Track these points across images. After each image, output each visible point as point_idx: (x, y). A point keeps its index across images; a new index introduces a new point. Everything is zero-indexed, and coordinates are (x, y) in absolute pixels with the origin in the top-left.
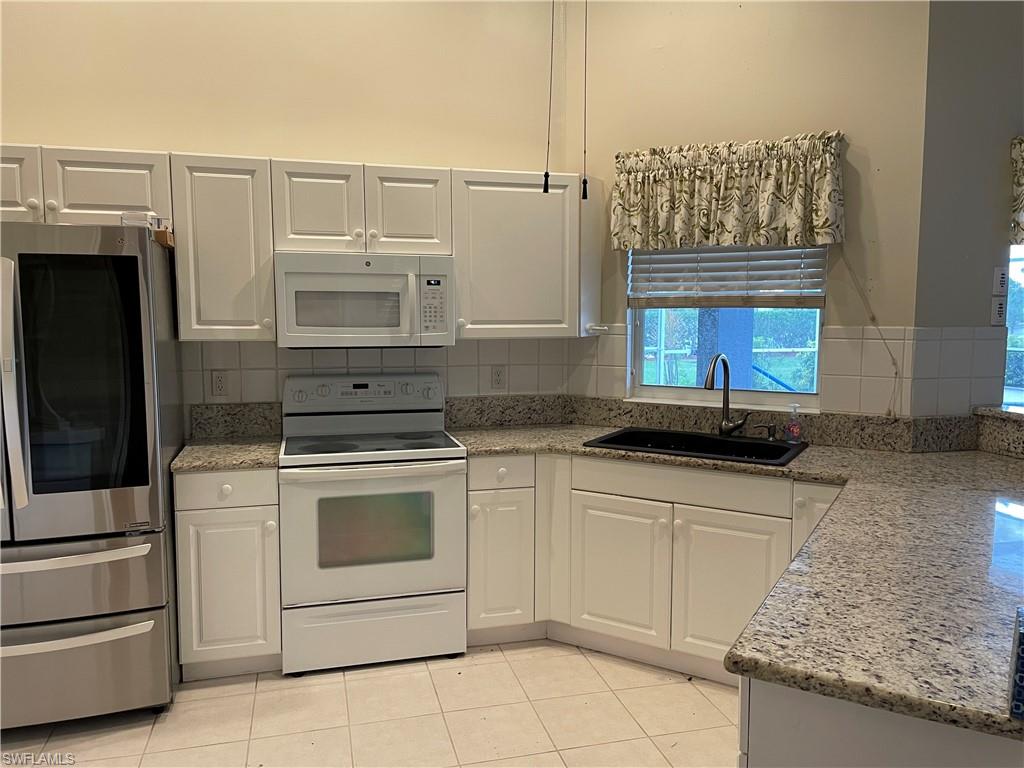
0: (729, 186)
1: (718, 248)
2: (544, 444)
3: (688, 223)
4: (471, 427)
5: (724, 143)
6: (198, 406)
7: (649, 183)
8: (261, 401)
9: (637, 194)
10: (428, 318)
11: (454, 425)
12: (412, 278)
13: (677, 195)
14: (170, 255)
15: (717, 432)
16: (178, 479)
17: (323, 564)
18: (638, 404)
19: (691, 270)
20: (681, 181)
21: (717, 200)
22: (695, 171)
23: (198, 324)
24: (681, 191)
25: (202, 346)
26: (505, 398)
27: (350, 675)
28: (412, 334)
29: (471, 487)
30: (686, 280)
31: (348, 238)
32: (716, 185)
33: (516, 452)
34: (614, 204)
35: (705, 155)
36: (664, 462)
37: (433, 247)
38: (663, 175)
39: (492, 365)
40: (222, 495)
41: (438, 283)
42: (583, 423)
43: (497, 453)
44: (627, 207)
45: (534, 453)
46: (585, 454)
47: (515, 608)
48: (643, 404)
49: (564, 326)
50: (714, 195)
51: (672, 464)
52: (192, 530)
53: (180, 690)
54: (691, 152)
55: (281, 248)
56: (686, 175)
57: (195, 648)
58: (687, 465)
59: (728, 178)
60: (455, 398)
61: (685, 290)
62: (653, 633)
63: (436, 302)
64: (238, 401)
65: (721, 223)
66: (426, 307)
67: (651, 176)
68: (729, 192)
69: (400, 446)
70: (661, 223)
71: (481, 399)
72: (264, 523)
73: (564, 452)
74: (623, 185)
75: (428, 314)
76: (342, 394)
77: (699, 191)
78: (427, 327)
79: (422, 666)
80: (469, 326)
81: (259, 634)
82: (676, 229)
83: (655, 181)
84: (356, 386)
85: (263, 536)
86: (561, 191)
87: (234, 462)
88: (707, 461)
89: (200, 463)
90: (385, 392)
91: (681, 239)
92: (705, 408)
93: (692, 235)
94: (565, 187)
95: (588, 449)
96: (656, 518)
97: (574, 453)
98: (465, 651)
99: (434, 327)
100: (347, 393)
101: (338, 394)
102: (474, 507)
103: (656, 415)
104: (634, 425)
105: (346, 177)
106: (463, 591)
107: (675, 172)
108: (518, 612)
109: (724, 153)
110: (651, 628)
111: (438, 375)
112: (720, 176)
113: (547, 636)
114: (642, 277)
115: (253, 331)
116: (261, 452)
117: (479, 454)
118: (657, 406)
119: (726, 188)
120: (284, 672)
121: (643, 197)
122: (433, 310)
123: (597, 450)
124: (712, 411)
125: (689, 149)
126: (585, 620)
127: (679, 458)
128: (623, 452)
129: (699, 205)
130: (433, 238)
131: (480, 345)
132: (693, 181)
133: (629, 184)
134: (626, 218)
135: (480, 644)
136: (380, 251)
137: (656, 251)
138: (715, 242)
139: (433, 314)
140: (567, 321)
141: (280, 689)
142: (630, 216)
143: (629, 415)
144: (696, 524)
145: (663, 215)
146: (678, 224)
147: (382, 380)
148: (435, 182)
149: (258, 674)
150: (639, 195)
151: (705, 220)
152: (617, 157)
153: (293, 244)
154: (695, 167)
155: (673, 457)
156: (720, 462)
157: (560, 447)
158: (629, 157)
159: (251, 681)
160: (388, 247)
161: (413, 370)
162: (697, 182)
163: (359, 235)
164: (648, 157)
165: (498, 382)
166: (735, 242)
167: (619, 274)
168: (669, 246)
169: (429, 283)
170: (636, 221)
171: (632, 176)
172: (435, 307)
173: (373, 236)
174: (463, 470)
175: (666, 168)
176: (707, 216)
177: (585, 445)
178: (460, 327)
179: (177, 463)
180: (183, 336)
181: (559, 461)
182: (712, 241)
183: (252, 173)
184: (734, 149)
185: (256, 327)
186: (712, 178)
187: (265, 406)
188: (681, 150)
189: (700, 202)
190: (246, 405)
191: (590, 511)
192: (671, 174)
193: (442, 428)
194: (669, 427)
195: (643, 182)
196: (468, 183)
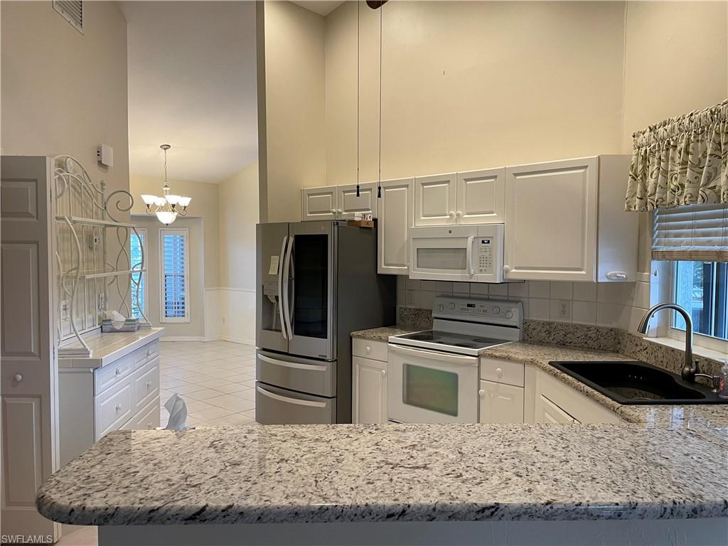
2: (530, 358)
6: (403, 308)
10: (482, 265)
12: (471, 239)
16: (353, 340)
17: (405, 401)
19: (690, 227)
22: (671, 141)
23: (385, 265)
29: (482, 378)
31: (447, 217)
32: (680, 152)
33: (508, 359)
37: (492, 219)
38: (654, 147)
39: (560, 300)
40: (367, 352)
41: (489, 242)
43: (496, 357)
45: (524, 363)
49: (584, 272)
50: (679, 161)
52: (357, 366)
55: (419, 225)
61: (685, 245)
63: (486, 254)
64: (418, 307)
67: (648, 149)
70: (650, 188)
71: (550, 324)
72: (382, 371)
75: (482, 262)
76: (460, 309)
77: (671, 158)
78: (481, 270)
80: (514, 270)
83: (650, 153)
84: (469, 305)
85: (382, 378)
86: (583, 170)
87: (372, 336)
89: (360, 334)
90: (485, 311)
91: (657, 201)
93: (666, 197)
94: (586, 167)
95: (549, 367)
97: (545, 369)
99: (485, 270)
100: (462, 309)
102: (482, 391)
103: (660, 355)
105: (448, 182)
107: (660, 144)
109: (687, 122)
112: (683, 144)
114: (662, 233)
117: (485, 356)
121: (643, 167)
123: (554, 370)
129: (671, 171)
130: (493, 213)
132: (669, 150)
133: (638, 157)
136: (461, 224)
139: (485, 262)
140: (585, 269)
143: (645, 351)
145: (651, 182)
147: (483, 303)
148: (495, 177)
151: (676, 183)
152: (634, 136)
153: (424, 222)
154: (672, 138)
157: (536, 361)
158: (639, 136)
160: (466, 220)
162: (671, 151)
165: (564, 313)
167: (648, 232)
169: (483, 242)
171: (640, 151)
172: (486, 258)
173: (458, 215)
174: (476, 364)
175: (657, 141)
176: (677, 180)
177: (550, 363)
178: (507, 271)
179: (354, 333)
180: (380, 272)
183: (408, 186)
184: (693, 118)
185: (406, 267)
186: (679, 146)
188: (666, 124)
189: (673, 168)
190: (421, 310)
192: (659, 146)
195: (645, 155)
196: (516, 175)
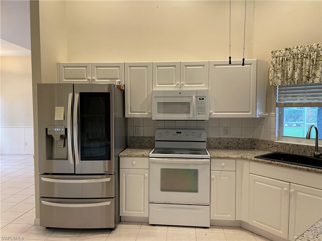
0: (318, 60)
1: (313, 84)
2: (239, 156)
3: (301, 75)
4: (216, 148)
5: (316, 44)
6: (131, 137)
7: (284, 61)
8: (150, 136)
9: (279, 65)
10: (199, 111)
11: (210, 147)
12: (194, 97)
13: (296, 64)
14: (123, 92)
15: (313, 156)
16: (121, 158)
17: (162, 190)
18: (280, 143)
19: (302, 93)
20: (298, 59)
21: (313, 66)
22: (303, 55)
23: (130, 112)
24: (297, 63)
25: (133, 119)
26: (229, 139)
27: (170, 228)
28: (193, 116)
29: (212, 169)
30: (300, 96)
31: (175, 85)
32: (312, 60)
33: (228, 158)
34: (271, 69)
35: (307, 49)
36: (286, 166)
37: (202, 87)
38: (290, 57)
39: (224, 127)
40: (133, 165)
41: (203, 99)
42: (258, 149)
43: (221, 158)
44: (276, 70)
45: (236, 159)
46: (255, 161)
47: (228, 214)
48: (282, 143)
49: (250, 113)
50: (311, 64)
51: (290, 167)
52: (124, 174)
53: (119, 224)
54: (302, 48)
55: (155, 89)
56: (299, 57)
57: (124, 212)
58: (296, 168)
59: (317, 57)
60: (211, 138)
61: (300, 100)
62: (281, 232)
63: (202, 105)
64: (143, 136)
65: (314, 74)
66: (198, 107)
67: (285, 58)
68: (318, 62)
69: (189, 153)
70: (289, 75)
71: (220, 139)
72: (144, 175)
73: (246, 159)
74: (274, 62)
75: (199, 109)
76: (173, 135)
77: (305, 63)
78: (199, 114)
79: (193, 229)
80: (214, 113)
81: (142, 210)
82: (295, 77)
83: (287, 60)
84: (177, 133)
85: (144, 179)
86: (249, 66)
87: (137, 155)
88: (304, 167)
89: (127, 154)
90: (187, 135)
91: (297, 81)
92: (308, 146)
93: (302, 79)
94: (251, 64)
95: (256, 159)
96: (283, 188)
97: (251, 160)
98: (209, 226)
99: (201, 114)
100: (174, 135)
101: (172, 135)
102: (213, 176)
103: (288, 148)
104: (278, 151)
105: (175, 66)
106: (209, 205)
107: (295, 56)
108: (229, 216)
109: (316, 47)
110: (280, 230)
111: (204, 130)
112: (314, 56)
113: (240, 226)
114: (283, 96)
115: (145, 115)
116: (145, 152)
117: (215, 158)
118: (288, 144)
119: (316, 61)
120: (150, 224)
121: (282, 66)
122: (201, 108)
123: (259, 160)
124: (311, 147)
125: (301, 47)
126: (254, 223)
127: (293, 165)
128: (270, 161)
129: (305, 68)
130: (202, 84)
131: (219, 120)
132: (303, 59)
133: (276, 62)
134: (276, 74)
135: (214, 225)
136: (184, 89)
137: (287, 86)
138: (312, 81)
139: (201, 109)
140: (251, 112)
141: (148, 229)
142: (277, 73)
143: (276, 147)
144: (299, 192)
145: (290, 73)
146: (296, 75)
147: (186, 131)
148: (203, 66)
149: (142, 222)
150: (281, 65)
151: (307, 73)
152: (272, 52)
153: (158, 88)
154: (303, 54)
155: (290, 165)
156: (310, 168)
157: (245, 157)
158: (276, 52)
159: (140, 225)
160: (187, 88)
161: (196, 128)
162: (304, 59)
163: (178, 84)
164: (284, 51)
165: (226, 132)
166: (320, 81)
167: (273, 95)
168: (293, 84)
169: (200, 99)
170: (279, 75)
171: (278, 59)
172: (202, 107)
173: (182, 84)
174: (209, 163)
175: (292, 55)
176: (309, 72)
177: (255, 157)
178: (211, 114)
179: (121, 154)
180: (126, 116)
181: (245, 162)
182: (311, 81)
183: (147, 67)
184: (320, 46)
185: (147, 113)
186: (310, 57)
187: (151, 138)
188: (297, 48)
189: (306, 67)
190: (145, 137)
191: (256, 182)
192: (293, 57)
193: (205, 148)
194: (293, 153)
195: (282, 60)
196: (215, 65)
